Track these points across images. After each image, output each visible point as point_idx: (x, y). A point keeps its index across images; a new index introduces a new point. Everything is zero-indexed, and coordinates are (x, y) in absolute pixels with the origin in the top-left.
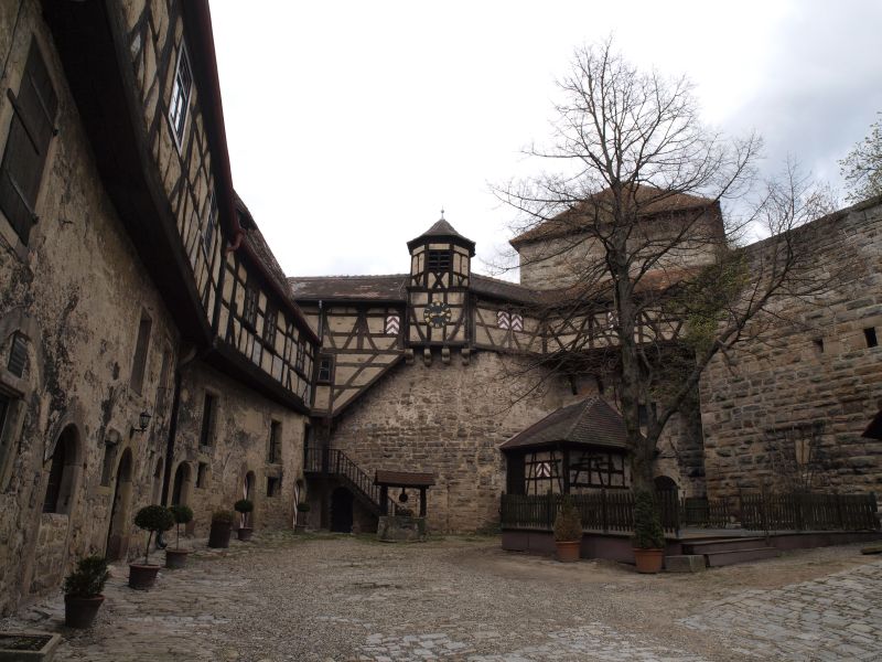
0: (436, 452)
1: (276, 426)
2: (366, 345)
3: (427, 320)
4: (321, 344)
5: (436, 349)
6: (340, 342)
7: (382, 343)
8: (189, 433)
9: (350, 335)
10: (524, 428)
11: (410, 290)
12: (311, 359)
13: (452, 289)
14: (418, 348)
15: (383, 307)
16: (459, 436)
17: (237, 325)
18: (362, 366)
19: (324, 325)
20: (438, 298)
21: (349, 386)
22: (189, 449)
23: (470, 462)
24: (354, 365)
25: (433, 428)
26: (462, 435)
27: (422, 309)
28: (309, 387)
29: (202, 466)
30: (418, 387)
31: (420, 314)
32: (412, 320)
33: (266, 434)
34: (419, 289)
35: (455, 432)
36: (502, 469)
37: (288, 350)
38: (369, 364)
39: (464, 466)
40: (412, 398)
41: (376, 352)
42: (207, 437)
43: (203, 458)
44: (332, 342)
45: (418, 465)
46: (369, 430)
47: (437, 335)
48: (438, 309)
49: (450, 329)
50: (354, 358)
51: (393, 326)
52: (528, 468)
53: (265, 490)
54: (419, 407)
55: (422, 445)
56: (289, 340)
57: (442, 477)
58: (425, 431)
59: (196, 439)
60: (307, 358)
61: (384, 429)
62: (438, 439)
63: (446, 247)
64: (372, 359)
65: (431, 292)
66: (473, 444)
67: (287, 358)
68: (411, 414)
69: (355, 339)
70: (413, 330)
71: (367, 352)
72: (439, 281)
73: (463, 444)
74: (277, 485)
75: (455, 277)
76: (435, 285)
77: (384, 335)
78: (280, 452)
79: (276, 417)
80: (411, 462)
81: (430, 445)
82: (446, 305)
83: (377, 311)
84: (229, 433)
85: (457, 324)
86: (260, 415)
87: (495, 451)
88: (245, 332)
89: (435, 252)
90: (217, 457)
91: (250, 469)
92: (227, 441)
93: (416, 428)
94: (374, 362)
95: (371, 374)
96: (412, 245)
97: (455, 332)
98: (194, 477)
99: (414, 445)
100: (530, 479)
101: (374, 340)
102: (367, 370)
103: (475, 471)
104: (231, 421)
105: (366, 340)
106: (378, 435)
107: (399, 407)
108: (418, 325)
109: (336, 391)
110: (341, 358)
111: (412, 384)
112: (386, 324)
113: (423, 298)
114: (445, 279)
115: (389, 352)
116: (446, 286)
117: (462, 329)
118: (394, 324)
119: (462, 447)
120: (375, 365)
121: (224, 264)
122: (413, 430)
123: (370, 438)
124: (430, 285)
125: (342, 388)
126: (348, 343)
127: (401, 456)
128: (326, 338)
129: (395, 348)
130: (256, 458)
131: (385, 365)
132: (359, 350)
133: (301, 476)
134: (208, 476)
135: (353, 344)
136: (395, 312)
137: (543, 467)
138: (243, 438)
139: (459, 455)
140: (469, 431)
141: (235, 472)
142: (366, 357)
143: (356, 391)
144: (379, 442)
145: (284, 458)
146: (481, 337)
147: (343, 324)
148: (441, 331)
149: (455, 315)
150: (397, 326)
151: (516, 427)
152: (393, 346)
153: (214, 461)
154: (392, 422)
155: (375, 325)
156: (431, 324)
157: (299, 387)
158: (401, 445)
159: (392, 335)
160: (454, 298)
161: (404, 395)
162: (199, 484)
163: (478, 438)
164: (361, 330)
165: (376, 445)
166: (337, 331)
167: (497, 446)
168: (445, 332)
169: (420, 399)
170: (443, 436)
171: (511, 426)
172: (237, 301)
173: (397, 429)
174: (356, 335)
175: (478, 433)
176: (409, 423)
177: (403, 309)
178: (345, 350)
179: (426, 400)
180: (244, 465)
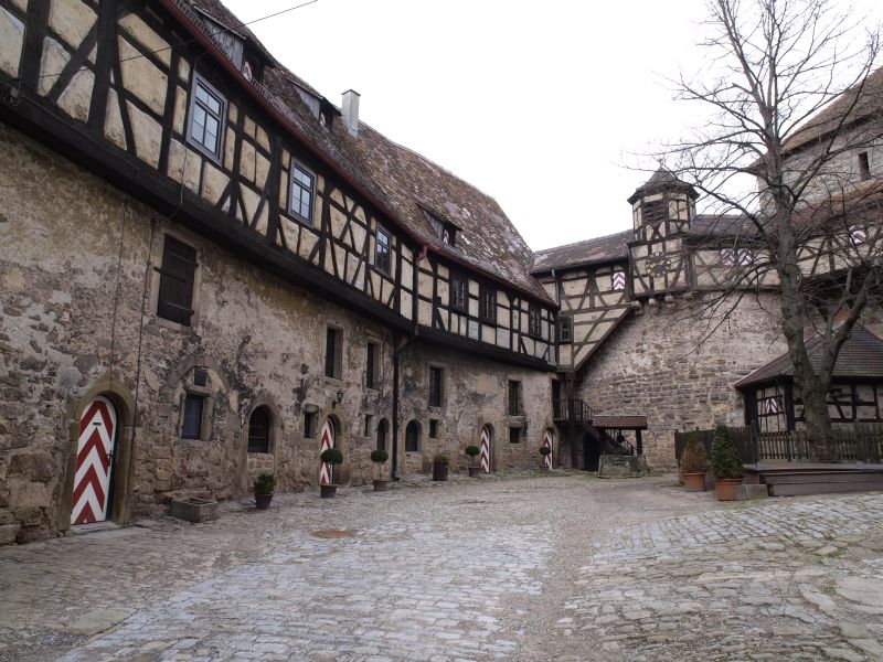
0: (670, 394)
1: (515, 387)
2: (598, 303)
3: (649, 271)
4: (559, 308)
5: (660, 297)
6: (575, 304)
7: (611, 300)
8: (416, 399)
9: (583, 296)
10: (764, 364)
11: (631, 245)
12: (550, 322)
13: (670, 237)
14: (643, 299)
15: (609, 266)
16: (691, 377)
17: (444, 314)
18: (596, 323)
19: (560, 290)
20: (657, 248)
21: (586, 342)
22: (417, 411)
23: (703, 402)
24: (589, 323)
25: (666, 372)
26: (693, 377)
27: (644, 262)
28: (552, 348)
29: (434, 424)
30: (650, 335)
31: (641, 267)
32: (635, 274)
33: (504, 392)
34: (638, 244)
35: (687, 374)
36: (739, 406)
37: (516, 321)
38: (601, 320)
39: (698, 406)
40: (645, 346)
41: (606, 308)
42: (437, 399)
43: (435, 416)
44: (569, 305)
45: (655, 409)
46: (609, 380)
47: (659, 285)
48: (656, 260)
49: (671, 276)
50: (588, 317)
51: (619, 282)
52: (759, 403)
53: (507, 437)
54: (653, 354)
55: (657, 390)
56: (516, 313)
57: (677, 418)
58: (659, 376)
59: (424, 404)
60: (545, 324)
61: (622, 378)
62: (671, 382)
63: (658, 197)
64: (604, 314)
65: (650, 244)
66: (704, 385)
67: (516, 327)
68: (646, 362)
69: (587, 299)
70: (637, 282)
71: (599, 309)
72: (656, 231)
73: (695, 385)
74: (521, 433)
75: (672, 224)
76: (653, 237)
77: (612, 291)
78: (522, 406)
79: (513, 377)
80: (648, 406)
81: (664, 389)
82: (665, 254)
83: (604, 270)
84: (460, 395)
85: (678, 271)
86: (494, 378)
87: (729, 389)
88: (455, 317)
89: (650, 204)
90: (448, 414)
91: (486, 421)
92: (459, 402)
93: (650, 373)
94: (606, 317)
95: (604, 328)
96: (632, 200)
97: (676, 278)
98: (426, 430)
99: (650, 389)
100: (761, 416)
101: (604, 297)
102: (600, 325)
103: (709, 410)
104: (461, 386)
105: (597, 299)
106: (619, 384)
107: (634, 355)
108: (639, 276)
109: (576, 348)
110: (577, 318)
111: (644, 333)
112: (613, 280)
113: (643, 251)
114: (662, 230)
115: (618, 306)
116: (664, 235)
117: (682, 274)
118: (619, 280)
119: (694, 388)
120: (607, 321)
121: (416, 269)
122: (648, 375)
123: (611, 387)
124: (649, 237)
125: (580, 345)
126: (581, 304)
127: (639, 401)
128: (563, 302)
129: (623, 302)
130: (495, 411)
131: (615, 319)
132: (592, 309)
133: (551, 424)
134: (440, 429)
135: (586, 305)
136: (620, 268)
137: (770, 402)
138: (476, 398)
139: (692, 396)
140: (700, 373)
141: (471, 425)
142: (598, 314)
143: (592, 345)
144: (620, 389)
145: (527, 410)
146: (704, 280)
147: (576, 287)
148: (663, 279)
149: (674, 262)
150: (623, 282)
151: (753, 364)
152: (620, 301)
153: (446, 418)
154: (630, 370)
155: (603, 283)
156: (653, 274)
157: (534, 349)
158: (639, 391)
159: (619, 290)
160: (672, 245)
161: (638, 345)
162: (433, 434)
163: (710, 378)
164: (592, 290)
165: (617, 392)
166: (572, 294)
167: (730, 385)
168: (666, 281)
169: (652, 347)
170: (676, 379)
171: (747, 363)
172: (439, 294)
173: (633, 376)
174: (587, 295)
175: (710, 373)
176: (644, 370)
177: (625, 263)
178: (580, 311)
179: (658, 347)
180: (480, 419)
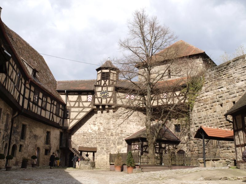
0: (103, 141)
1: (48, 133)
2: (81, 105)
3: (101, 96)
4: (66, 105)
5: (104, 106)
6: (72, 104)
7: (86, 104)
8: (16, 136)
9: (76, 102)
10: (134, 133)
11: (96, 86)
12: (62, 110)
13: (109, 86)
14: (98, 106)
15: (87, 93)
16: (111, 135)
17: (31, 104)
18: (80, 112)
19: (67, 98)
20: (105, 89)
21: (75, 119)
22: (16, 141)
23: (114, 144)
24: (77, 112)
25: (103, 133)
26: (112, 135)
27: (99, 93)
28: (62, 120)
29: (21, 146)
30: (98, 119)
31: (99, 94)
32: (96, 97)
33: (44, 135)
34: (99, 86)
35: (110, 134)
36: (126, 146)
37: (52, 109)
38: (82, 111)
39: (112, 145)
40: (96, 123)
41: (84, 107)
42: (23, 137)
43: (22, 143)
44: (70, 104)
45: (98, 145)
46: (81, 134)
47: (104, 102)
48: (104, 93)
49: (108, 99)
50: (77, 109)
51: (90, 99)
52: (132, 146)
53: (44, 153)
54: (98, 126)
55: (99, 138)
56: (52, 106)
57: (105, 149)
58: (100, 134)
59: (19, 138)
60: (61, 110)
61: (87, 133)
62: (104, 136)
63: (107, 71)
64: (83, 109)
65: (102, 87)
66: (116, 138)
67: (52, 111)
68: (96, 128)
69: (77, 103)
70: (96, 100)
71: (81, 107)
72: (105, 83)
73: (112, 138)
74: (48, 151)
75: (111, 81)
76: (104, 85)
77: (87, 101)
78: (50, 141)
79: (48, 130)
80: (95, 144)
81: (101, 138)
82: (107, 91)
83: (85, 93)
84: (30, 136)
85: (111, 98)
86: (42, 130)
87: (123, 140)
88: (34, 106)
89: (104, 73)
90: (26, 143)
91: (38, 146)
92: (30, 138)
93: (97, 132)
94: (83, 111)
95: (82, 115)
96: (98, 70)
97: (110, 100)
98: (18, 149)
99: (96, 138)
100: (133, 150)
101: (84, 103)
102: (81, 113)
103: (116, 147)
104: (31, 132)
105: (81, 103)
106: (85, 135)
107: (92, 126)
108: (98, 98)
109: (71, 121)
110: (72, 110)
111: (96, 118)
112: (87, 98)
113: (100, 89)
114: (107, 82)
115: (88, 107)
116: (108, 85)
117: (112, 99)
118: (90, 97)
119: (112, 139)
120: (84, 112)
121: (25, 87)
122: (96, 133)
123: (82, 136)
124: (102, 85)
125: (73, 120)
126: (75, 104)
127: (92, 142)
128: (68, 103)
129: (90, 106)
130: (41, 143)
131: (87, 112)
132: (79, 107)
133: (58, 148)
134: (23, 148)
135: (77, 105)
136: (91, 94)
137: (136, 146)
138: (36, 137)
139: (111, 142)
140: (114, 134)
141: (33, 147)
142: (81, 109)
143: (77, 120)
144: (85, 137)
145: (51, 143)
146: (119, 102)
147: (73, 98)
148: (105, 100)
149: (110, 94)
150: (91, 99)
151: (131, 132)
152: (89, 106)
153: (25, 144)
154: (90, 131)
155: (84, 98)
156: (102, 98)
157: (57, 120)
158: (92, 138)
159: (90, 102)
160: (110, 89)
161: (94, 122)
162: (20, 151)
163: (117, 136)
164: (79, 100)
165: (84, 138)
166: (71, 100)
167: (124, 139)
168: (106, 100)
169: (99, 123)
170: (106, 135)
171: (129, 132)
172: (31, 97)
173: (91, 133)
174: (77, 101)
175: (117, 134)
176: (95, 131)
177: (93, 93)
178: (74, 107)
179: (101, 123)
180: (36, 145)
